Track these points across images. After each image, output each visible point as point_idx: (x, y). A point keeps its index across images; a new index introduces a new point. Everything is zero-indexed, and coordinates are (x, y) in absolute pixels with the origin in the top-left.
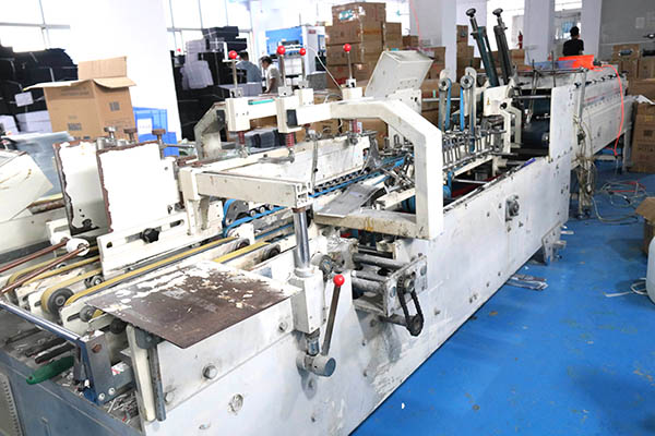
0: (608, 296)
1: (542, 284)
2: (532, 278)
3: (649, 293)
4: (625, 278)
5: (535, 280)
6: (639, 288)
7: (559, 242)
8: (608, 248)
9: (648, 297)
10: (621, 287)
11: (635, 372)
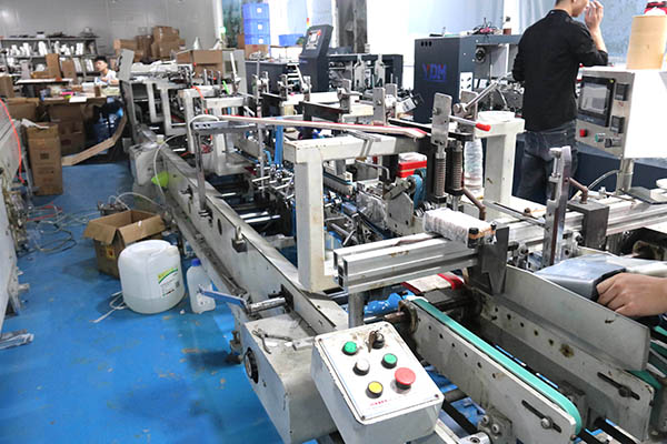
0: (97, 321)
1: (26, 336)
2: (10, 335)
3: (128, 305)
4: (100, 299)
5: (15, 335)
6: (117, 304)
7: (22, 287)
8: (66, 276)
9: (129, 309)
10: (102, 308)
11: (160, 376)
